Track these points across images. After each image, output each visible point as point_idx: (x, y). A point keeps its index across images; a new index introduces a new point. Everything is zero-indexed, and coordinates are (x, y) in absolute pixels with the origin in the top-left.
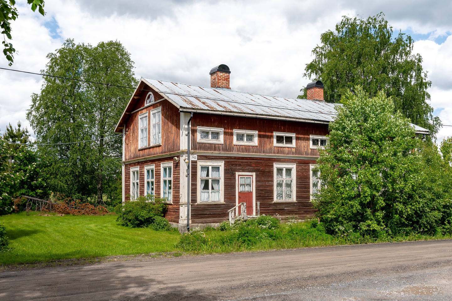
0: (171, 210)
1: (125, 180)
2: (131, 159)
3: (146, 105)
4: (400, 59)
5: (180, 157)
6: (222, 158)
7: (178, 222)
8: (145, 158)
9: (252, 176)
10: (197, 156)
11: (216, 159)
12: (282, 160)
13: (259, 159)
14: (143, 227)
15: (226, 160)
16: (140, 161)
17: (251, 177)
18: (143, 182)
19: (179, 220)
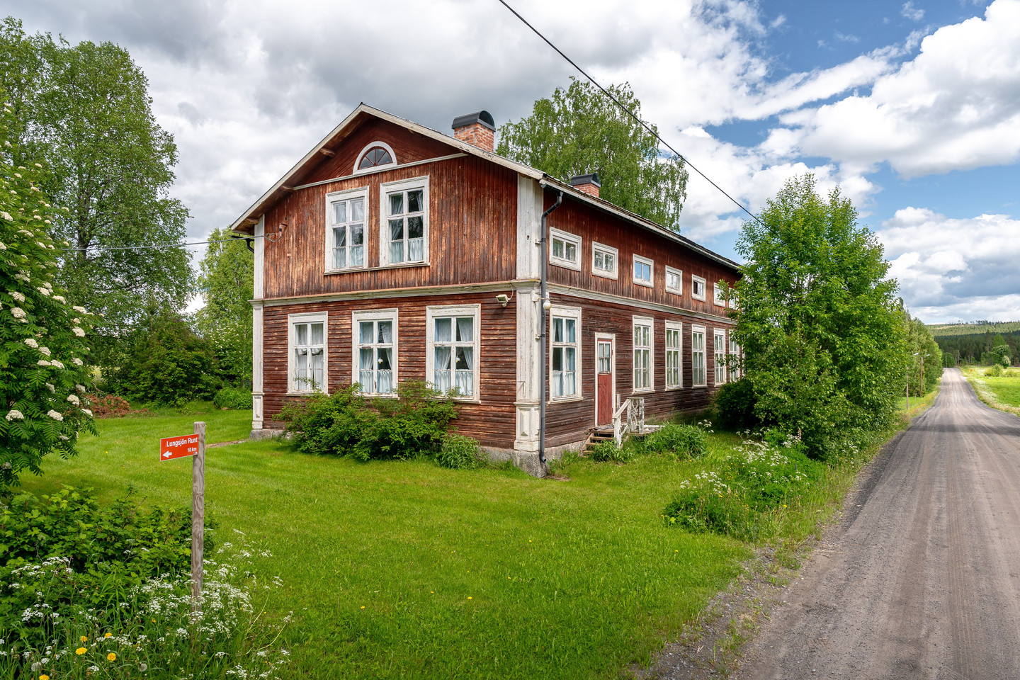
0: (471, 417)
1: (264, 343)
2: (288, 295)
3: (356, 172)
4: (645, 163)
5: (518, 295)
6: (579, 302)
7: (512, 446)
8: (358, 294)
9: (610, 340)
10: (550, 293)
11: (572, 303)
12: (640, 310)
13: (617, 306)
14: (399, 458)
15: (586, 306)
16: (330, 300)
17: (610, 343)
18: (349, 350)
19: (516, 441)
